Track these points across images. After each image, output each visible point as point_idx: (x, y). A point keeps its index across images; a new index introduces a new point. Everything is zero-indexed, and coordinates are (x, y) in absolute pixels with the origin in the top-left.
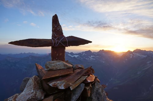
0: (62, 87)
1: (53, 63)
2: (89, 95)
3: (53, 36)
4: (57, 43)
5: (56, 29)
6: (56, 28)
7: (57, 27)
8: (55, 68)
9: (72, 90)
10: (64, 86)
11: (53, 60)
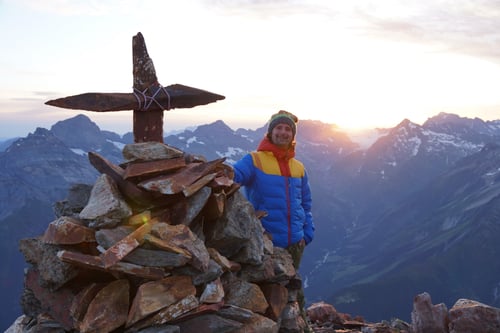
0: (168, 191)
1: (142, 146)
2: (221, 208)
3: (135, 86)
4: (148, 102)
5: (142, 69)
6: (142, 65)
7: (144, 63)
8: (147, 158)
9: (188, 198)
10: (172, 188)
11: (136, 141)
